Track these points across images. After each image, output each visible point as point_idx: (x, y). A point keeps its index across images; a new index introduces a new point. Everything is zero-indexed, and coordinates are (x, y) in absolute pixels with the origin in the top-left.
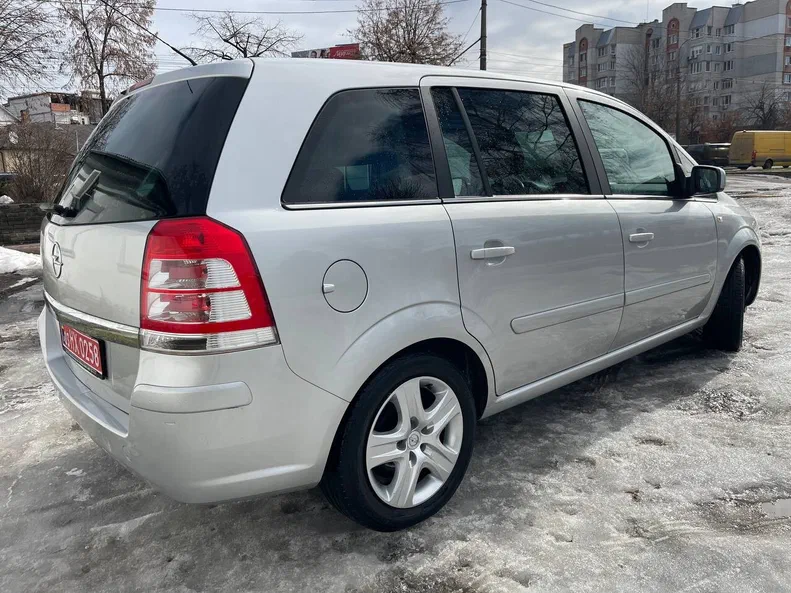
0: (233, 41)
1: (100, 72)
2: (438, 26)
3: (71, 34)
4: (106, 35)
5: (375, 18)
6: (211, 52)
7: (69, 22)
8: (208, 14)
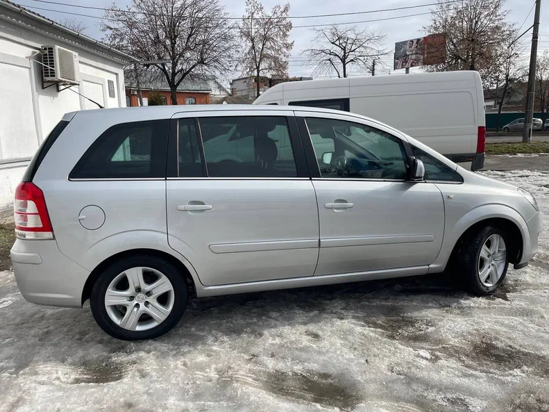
0: (337, 43)
1: (258, 68)
2: (498, 17)
3: (246, 45)
4: (263, 45)
5: (444, 17)
6: (323, 51)
7: (245, 39)
8: (323, 27)
